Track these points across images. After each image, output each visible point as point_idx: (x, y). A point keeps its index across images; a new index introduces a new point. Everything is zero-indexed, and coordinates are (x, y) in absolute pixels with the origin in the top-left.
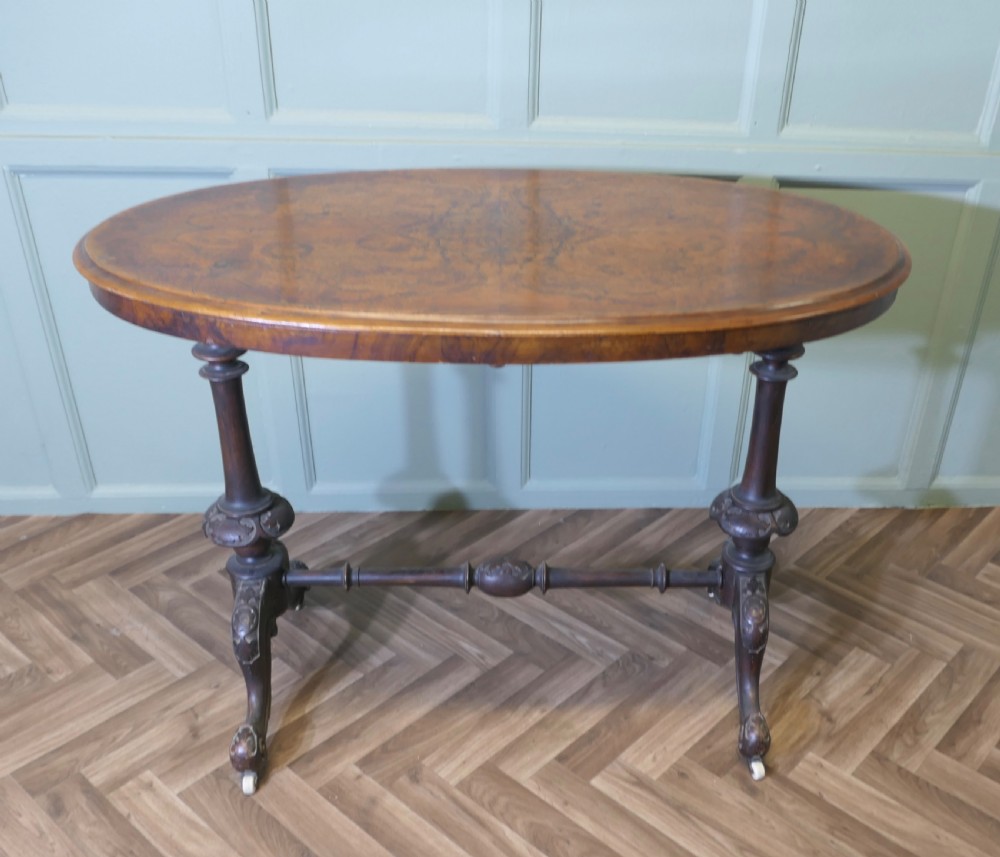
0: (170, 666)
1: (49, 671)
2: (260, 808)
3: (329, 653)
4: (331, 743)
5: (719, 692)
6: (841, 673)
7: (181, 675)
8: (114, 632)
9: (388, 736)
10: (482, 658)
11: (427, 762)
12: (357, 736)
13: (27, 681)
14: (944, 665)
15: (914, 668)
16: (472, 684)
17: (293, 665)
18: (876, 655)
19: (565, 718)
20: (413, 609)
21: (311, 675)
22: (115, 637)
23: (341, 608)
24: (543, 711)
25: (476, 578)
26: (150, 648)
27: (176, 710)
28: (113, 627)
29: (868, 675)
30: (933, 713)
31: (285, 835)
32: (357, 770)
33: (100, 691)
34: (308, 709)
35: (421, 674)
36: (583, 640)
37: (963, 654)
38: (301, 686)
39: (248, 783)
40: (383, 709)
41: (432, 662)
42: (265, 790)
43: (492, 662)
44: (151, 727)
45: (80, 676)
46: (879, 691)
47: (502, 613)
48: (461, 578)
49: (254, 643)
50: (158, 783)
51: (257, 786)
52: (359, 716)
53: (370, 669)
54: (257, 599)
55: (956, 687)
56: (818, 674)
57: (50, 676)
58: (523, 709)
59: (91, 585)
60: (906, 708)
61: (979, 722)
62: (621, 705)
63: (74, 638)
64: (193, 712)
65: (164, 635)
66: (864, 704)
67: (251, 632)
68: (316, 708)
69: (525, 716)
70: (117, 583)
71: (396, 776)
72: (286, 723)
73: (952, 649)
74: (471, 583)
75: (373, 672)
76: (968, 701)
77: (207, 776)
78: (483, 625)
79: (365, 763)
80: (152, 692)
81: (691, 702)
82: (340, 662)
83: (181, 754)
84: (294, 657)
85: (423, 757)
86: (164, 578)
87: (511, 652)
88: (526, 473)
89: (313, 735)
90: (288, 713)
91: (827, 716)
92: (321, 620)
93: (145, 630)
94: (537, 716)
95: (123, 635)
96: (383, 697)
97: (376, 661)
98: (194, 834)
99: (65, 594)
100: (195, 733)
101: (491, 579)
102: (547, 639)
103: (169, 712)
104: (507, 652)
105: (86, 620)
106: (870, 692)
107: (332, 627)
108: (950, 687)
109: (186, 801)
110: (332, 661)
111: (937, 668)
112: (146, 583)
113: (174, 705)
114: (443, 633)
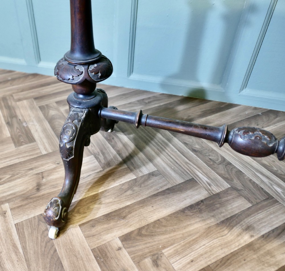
0: (41, 147)
2: (55, 251)
3: (120, 159)
4: (108, 217)
7: (44, 152)
8: (24, 124)
9: (144, 223)
10: (210, 185)
11: (166, 252)
12: (124, 218)
16: (202, 201)
17: (100, 162)
21: (108, 169)
22: (24, 126)
23: (132, 136)
25: (230, 137)
26: (36, 136)
27: (35, 171)
28: (25, 122)
32: (120, 244)
33: (6, 152)
34: (100, 190)
35: (169, 186)
38: (101, 175)
39: (52, 232)
40: (143, 203)
41: (179, 180)
42: (62, 237)
43: (216, 190)
44: (19, 178)
48: (220, 135)
49: (71, 149)
51: (57, 235)
52: (129, 203)
53: (141, 174)
54: (79, 121)
59: (25, 102)
63: (8, 123)
64: (42, 175)
65: (44, 130)
67: (71, 141)
68: (105, 191)
69: (238, 236)
70: (35, 103)
71: (143, 256)
72: (86, 196)
74: (226, 140)
75: (142, 177)
77: (34, 217)
78: (212, 164)
79: (126, 238)
80: (28, 158)
82: (125, 166)
83: (27, 198)
84: (101, 157)
85: (164, 247)
86: (55, 104)
87: (229, 186)
89: (99, 209)
92: (120, 140)
93: (38, 127)
95: (27, 127)
96: (145, 194)
97: (147, 169)
98: (13, 256)
99: (13, 103)
100: (38, 187)
101: (240, 140)
103: (31, 171)
104: (227, 185)
105: (16, 116)
107: (125, 145)
109: (18, 231)
110: (121, 164)
112: (47, 105)
113: (35, 168)
114: (186, 163)
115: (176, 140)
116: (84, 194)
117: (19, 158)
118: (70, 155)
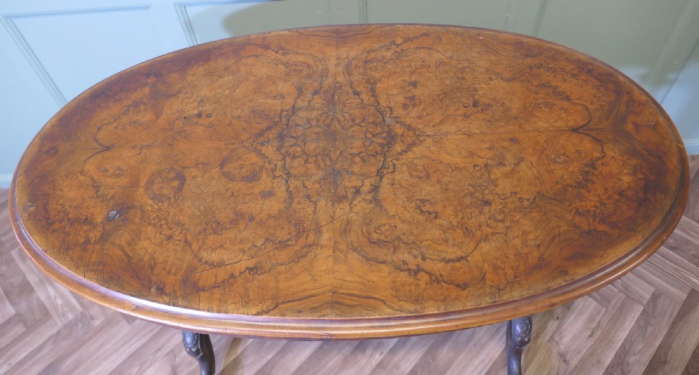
5: (492, 336)
6: (573, 317)
14: (642, 308)
15: (622, 311)
18: (595, 299)
19: (396, 359)
24: (382, 353)
29: (591, 319)
30: (634, 355)
37: (655, 297)
46: (598, 333)
55: (650, 329)
56: (557, 318)
58: (369, 351)
60: (616, 350)
61: (665, 362)
62: (430, 348)
64: (173, 354)
66: (588, 346)
69: (370, 357)
73: (646, 293)
76: (658, 343)
81: (475, 345)
90: (228, 354)
91: (562, 356)
94: (378, 358)
100: (175, 371)
103: (159, 354)
106: (591, 336)
108: (646, 329)
111: (637, 311)
116: (224, 361)
117: (139, 339)
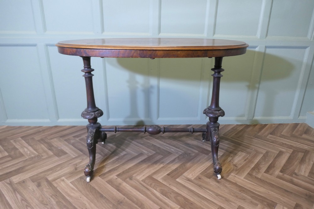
0: (72, 155)
1: (42, 156)
2: (91, 185)
3: (110, 152)
4: (110, 171)
5: (207, 161)
6: (237, 157)
7: (74, 157)
8: (59, 148)
9: (124, 170)
10: (148, 153)
11: (134, 175)
12: (116, 170)
13: (37, 158)
14: (263, 155)
15: (255, 156)
16: (146, 159)
17: (102, 155)
18: (245, 153)
19: (169, 166)
20: (131, 144)
21: (106, 157)
22: (59, 149)
23: (114, 144)
24: (163, 165)
25: (147, 130)
26: (67, 152)
28: (59, 147)
29: (244, 157)
30: (262, 165)
31: (97, 192)
32: (116, 177)
33: (54, 160)
34: (104, 164)
35: (132, 157)
36: (173, 150)
37: (267, 152)
38: (103, 159)
39: (88, 179)
40: (123, 164)
41: (136, 154)
42: (92, 181)
43: (150, 154)
44: (65, 168)
45: (50, 157)
46: (248, 160)
47: (153, 145)
48: (143, 130)
49: (92, 143)
50: (65, 179)
51: (91, 180)
52: (117, 165)
53: (120, 156)
54: (93, 133)
55: (266, 159)
56: (232, 157)
57: (42, 157)
58: (158, 164)
59: (55, 139)
60: (255, 164)
61: (274, 167)
62: (183, 163)
63: (49, 149)
64: (76, 165)
65: (71, 149)
66: (244, 163)
67: (91, 141)
68: (107, 164)
69: (159, 165)
70: (61, 139)
71: (126, 178)
73: (264, 152)
74: (145, 131)
76: (270, 162)
77: (78, 178)
78: (148, 147)
79: (118, 176)
80: (66, 160)
81: (201, 163)
82: (113, 154)
83: (72, 173)
84: (102, 153)
85: (133, 174)
86: (73, 138)
87: (155, 152)
88: (158, 116)
89: (106, 170)
90: (99, 165)
91: (235, 165)
92: (109, 146)
93: (67, 148)
94: (162, 165)
95: (61, 149)
96: (123, 161)
97: (122, 154)
98: (73, 191)
99: (49, 141)
100: (76, 169)
102: (164, 150)
103: (70, 164)
104: (154, 152)
105: (53, 146)
106: (245, 160)
107: (112, 147)
108: (265, 159)
109: (72, 184)
110: (111, 154)
111: (261, 156)
112: (68, 139)
113: (72, 163)
114: (138, 149)
115: (133, 142)
118: (92, 146)
